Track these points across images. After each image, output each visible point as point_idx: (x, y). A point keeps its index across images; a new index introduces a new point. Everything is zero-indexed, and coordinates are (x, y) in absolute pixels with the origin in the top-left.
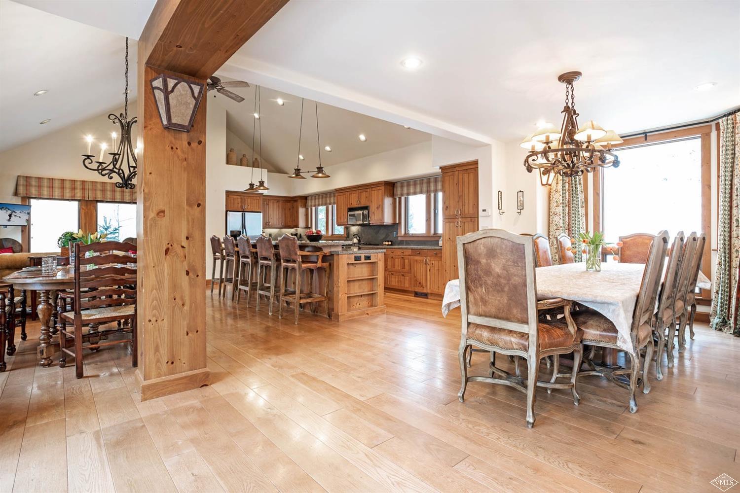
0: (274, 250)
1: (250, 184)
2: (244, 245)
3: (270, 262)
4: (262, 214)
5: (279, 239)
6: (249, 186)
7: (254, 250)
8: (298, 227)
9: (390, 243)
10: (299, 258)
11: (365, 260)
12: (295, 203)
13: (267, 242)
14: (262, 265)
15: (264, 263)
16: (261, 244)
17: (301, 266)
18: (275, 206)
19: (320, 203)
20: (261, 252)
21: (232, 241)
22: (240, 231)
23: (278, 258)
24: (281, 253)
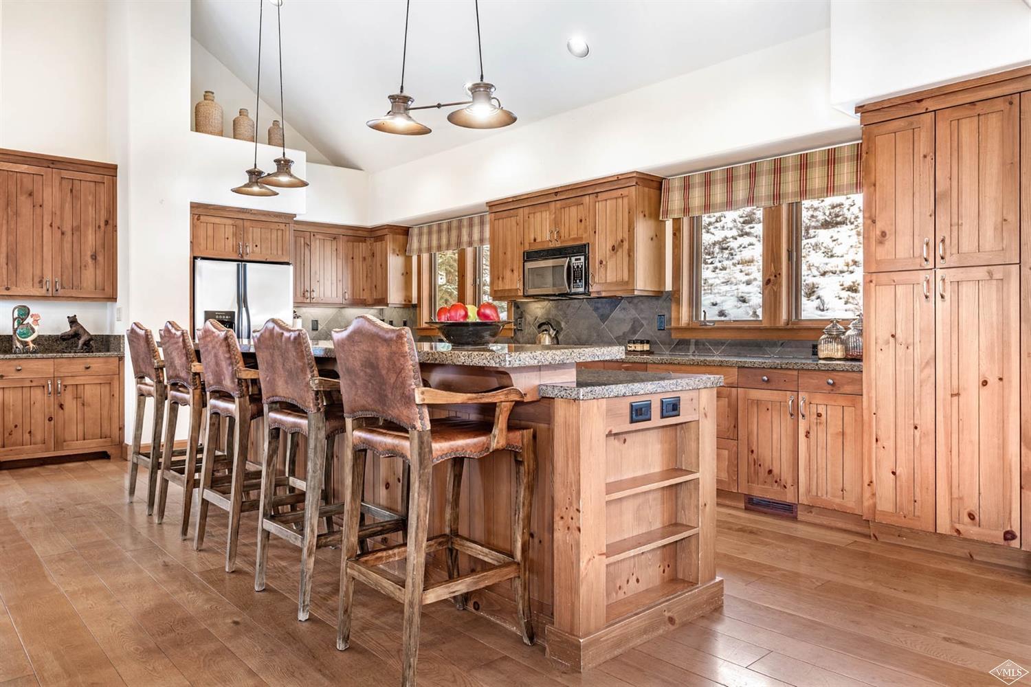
0: (317, 379)
1: (251, 173)
2: (216, 356)
3: (304, 422)
4: (291, 268)
5: (339, 335)
6: (247, 176)
7: (248, 374)
8: (387, 305)
9: (646, 347)
10: (422, 419)
11: (663, 417)
12: (379, 244)
13: (290, 346)
14: (278, 430)
15: (281, 422)
16: (272, 355)
17: (431, 451)
18: (328, 252)
19: (444, 241)
20: (272, 383)
21: (184, 341)
22: (233, 313)
23: (333, 408)
24: (343, 390)
